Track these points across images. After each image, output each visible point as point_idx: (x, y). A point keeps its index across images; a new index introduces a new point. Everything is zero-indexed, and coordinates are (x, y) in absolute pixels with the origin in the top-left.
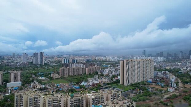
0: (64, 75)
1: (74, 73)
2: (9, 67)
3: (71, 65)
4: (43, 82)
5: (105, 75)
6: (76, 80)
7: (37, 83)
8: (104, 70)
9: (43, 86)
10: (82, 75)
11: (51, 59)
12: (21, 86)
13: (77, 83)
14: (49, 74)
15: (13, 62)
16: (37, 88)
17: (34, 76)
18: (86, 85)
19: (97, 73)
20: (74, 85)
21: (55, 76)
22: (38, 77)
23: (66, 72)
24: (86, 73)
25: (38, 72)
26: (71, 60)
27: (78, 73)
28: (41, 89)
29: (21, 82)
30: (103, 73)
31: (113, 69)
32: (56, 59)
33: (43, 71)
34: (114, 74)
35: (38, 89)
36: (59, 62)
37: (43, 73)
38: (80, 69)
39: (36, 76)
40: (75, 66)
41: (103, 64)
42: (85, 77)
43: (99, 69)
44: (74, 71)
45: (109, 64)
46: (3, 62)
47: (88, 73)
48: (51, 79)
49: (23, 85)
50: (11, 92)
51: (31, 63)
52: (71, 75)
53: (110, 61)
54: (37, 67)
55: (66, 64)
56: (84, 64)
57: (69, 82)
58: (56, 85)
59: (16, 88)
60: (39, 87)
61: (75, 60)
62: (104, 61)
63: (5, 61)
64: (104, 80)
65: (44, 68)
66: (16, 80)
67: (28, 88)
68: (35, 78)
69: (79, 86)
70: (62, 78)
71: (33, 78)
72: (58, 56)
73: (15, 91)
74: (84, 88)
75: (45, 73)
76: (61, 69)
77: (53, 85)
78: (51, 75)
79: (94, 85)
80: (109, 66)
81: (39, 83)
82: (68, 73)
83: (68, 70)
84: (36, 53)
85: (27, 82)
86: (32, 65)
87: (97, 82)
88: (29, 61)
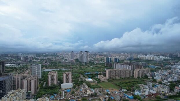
0: (110, 77)
1: (120, 76)
2: (61, 64)
3: (116, 65)
4: (92, 84)
5: (157, 81)
6: (124, 84)
7: (87, 87)
8: (155, 74)
9: (94, 91)
10: (129, 78)
11: (93, 56)
13: (128, 90)
14: (95, 74)
15: (63, 58)
16: (88, 93)
17: (82, 76)
18: (141, 95)
19: (146, 77)
20: (126, 92)
21: (102, 78)
22: (85, 78)
23: (113, 74)
24: (133, 76)
25: (85, 72)
26: (113, 58)
27: (125, 76)
28: (91, 94)
30: (155, 78)
31: (166, 73)
32: (98, 57)
33: (90, 69)
34: (169, 79)
35: (89, 94)
36: (101, 60)
37: (89, 73)
39: (84, 76)
40: (120, 67)
41: (148, 63)
42: (134, 82)
43: (148, 72)
44: (120, 74)
45: (155, 64)
46: (56, 59)
47: (136, 76)
48: (99, 81)
49: (74, 87)
50: (65, 96)
51: (77, 60)
52: (118, 77)
53: (155, 60)
54: (83, 65)
55: (109, 65)
56: (129, 64)
57: (118, 87)
58: (106, 91)
59: (69, 90)
61: (117, 59)
62: (147, 60)
63: (58, 58)
64: (162, 89)
65: (89, 67)
66: (68, 82)
67: (79, 91)
68: (84, 78)
69: (133, 96)
70: (109, 81)
71: (81, 79)
72: (99, 53)
73: (68, 93)
74: (139, 99)
75: (91, 73)
76: (107, 71)
77: (102, 90)
78: (97, 77)
79: (150, 95)
80: (157, 66)
81: (89, 87)
82: (114, 76)
83: (114, 72)
84: (81, 51)
85: (77, 83)
86: (78, 63)
87: (154, 92)
88: (76, 58)
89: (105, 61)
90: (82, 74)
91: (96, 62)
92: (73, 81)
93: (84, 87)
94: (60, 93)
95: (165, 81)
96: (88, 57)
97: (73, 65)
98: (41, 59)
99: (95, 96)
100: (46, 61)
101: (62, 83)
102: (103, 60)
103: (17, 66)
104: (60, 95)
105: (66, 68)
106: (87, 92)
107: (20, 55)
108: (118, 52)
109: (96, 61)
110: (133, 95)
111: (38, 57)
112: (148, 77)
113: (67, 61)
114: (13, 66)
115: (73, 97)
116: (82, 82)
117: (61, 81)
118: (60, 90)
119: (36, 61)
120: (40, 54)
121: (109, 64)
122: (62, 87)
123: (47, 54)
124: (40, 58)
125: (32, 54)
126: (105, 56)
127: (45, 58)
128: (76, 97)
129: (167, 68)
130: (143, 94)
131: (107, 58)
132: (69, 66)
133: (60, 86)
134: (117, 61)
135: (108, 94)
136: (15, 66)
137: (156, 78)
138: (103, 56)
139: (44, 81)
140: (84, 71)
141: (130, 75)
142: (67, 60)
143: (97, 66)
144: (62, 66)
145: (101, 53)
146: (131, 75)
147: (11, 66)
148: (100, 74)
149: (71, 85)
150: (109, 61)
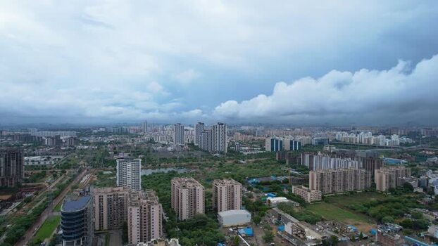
15: (151, 141)
46: (136, 143)
61: (296, 143)
84: (200, 124)
89: (268, 148)
91: (247, 151)
96: (226, 136)
98: (99, 144)
103: (48, 163)
111: (86, 139)
113: (169, 149)
114: (36, 163)
119: (86, 147)
127: (106, 141)
131: (272, 140)
134: (295, 147)
136: (42, 163)
150: (277, 148)
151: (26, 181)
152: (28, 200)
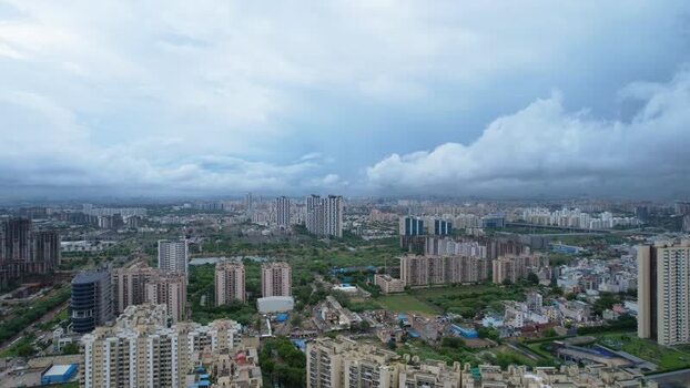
0: (414, 282)
1: (447, 277)
2: (244, 240)
3: (436, 242)
4: (353, 301)
5: (565, 292)
6: (457, 302)
7: (337, 306)
8: (563, 271)
9: (359, 318)
10: (477, 283)
11: (360, 215)
12: (293, 311)
13: (465, 316)
14: (365, 273)
15: (248, 222)
16: (341, 323)
17: (320, 279)
18: (499, 328)
19: (533, 280)
20: (458, 321)
21: (388, 284)
22: (333, 283)
23: (423, 272)
24: (490, 278)
25: (330, 265)
26: (430, 222)
27: (464, 276)
28: (352, 326)
29: (291, 299)
30: (559, 283)
31: (599, 269)
32: (376, 215)
33: (347, 258)
34: (604, 287)
35: (345, 326)
36: (386, 226)
37: (346, 270)
38: (469, 262)
39: (327, 279)
40: (449, 249)
41: (555, 239)
42: (490, 293)
43: (542, 264)
44: (448, 269)
45: (577, 241)
46: (225, 224)
47: (499, 277)
48: (377, 292)
49: (298, 308)
50: (273, 330)
51: (301, 228)
52: (439, 281)
53: (582, 226)
54: (322, 245)
55: (415, 242)
56: (481, 240)
57: (437, 308)
58: (397, 317)
59: (283, 317)
60: (345, 320)
61: (443, 223)
62: (555, 228)
63: (230, 221)
64: (566, 312)
65: (343, 250)
66: (277, 292)
67: (314, 319)
68: (327, 285)
69: (476, 329)
70: (409, 293)
71: (319, 285)
72: (381, 201)
73: (282, 325)
74: (494, 337)
75: (352, 269)
76: (404, 261)
77: (386, 317)
78: (372, 280)
79: (528, 328)
80: (582, 249)
81: (344, 307)
82: (427, 276)
83: (427, 263)
84: (314, 196)
85: (307, 298)
86: (306, 237)
87: (542, 320)
88: (294, 220)
89: (402, 232)
90: (321, 273)
91: (370, 235)
92: (294, 293)
93: (329, 305)
94: (259, 323)
95: (590, 292)
96: (340, 214)
97: (286, 246)
98: (171, 226)
99: (363, 331)
100: (191, 232)
101: (261, 297)
102: (393, 228)
103: (94, 248)
104: (259, 330)
105: (264, 255)
106: (338, 319)
107: (88, 210)
108: (451, 198)
109: (369, 231)
110: (477, 327)
111: (157, 219)
112: (537, 282)
113: (265, 232)
114: (80, 249)
115: (297, 333)
116: (322, 295)
117: (254, 292)
118: (256, 317)
119: (152, 229)
120: (162, 206)
121: (415, 240)
122: (262, 308)
123: (187, 205)
124: (165, 220)
125: (133, 207)
126: (404, 211)
127: (183, 222)
128: (306, 332)
129: (614, 254)
130: (508, 324)
131: (408, 220)
132: (275, 247)
133: (255, 306)
134: (443, 230)
135: (401, 324)
136: (87, 249)
137: (563, 282)
138: (394, 212)
139: (202, 294)
140: (326, 262)
141: (479, 275)
142: (263, 227)
143: (370, 249)
144: (249, 246)
145: (386, 201)
146: (485, 276)
147: (72, 249)
148: (382, 272)
149: (290, 302)
150: (414, 231)
151: (61, 268)
152: (58, 287)
